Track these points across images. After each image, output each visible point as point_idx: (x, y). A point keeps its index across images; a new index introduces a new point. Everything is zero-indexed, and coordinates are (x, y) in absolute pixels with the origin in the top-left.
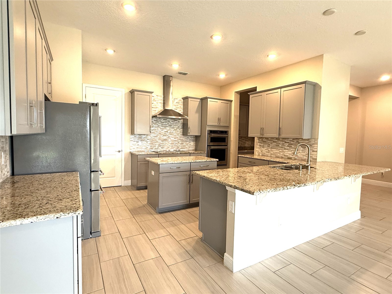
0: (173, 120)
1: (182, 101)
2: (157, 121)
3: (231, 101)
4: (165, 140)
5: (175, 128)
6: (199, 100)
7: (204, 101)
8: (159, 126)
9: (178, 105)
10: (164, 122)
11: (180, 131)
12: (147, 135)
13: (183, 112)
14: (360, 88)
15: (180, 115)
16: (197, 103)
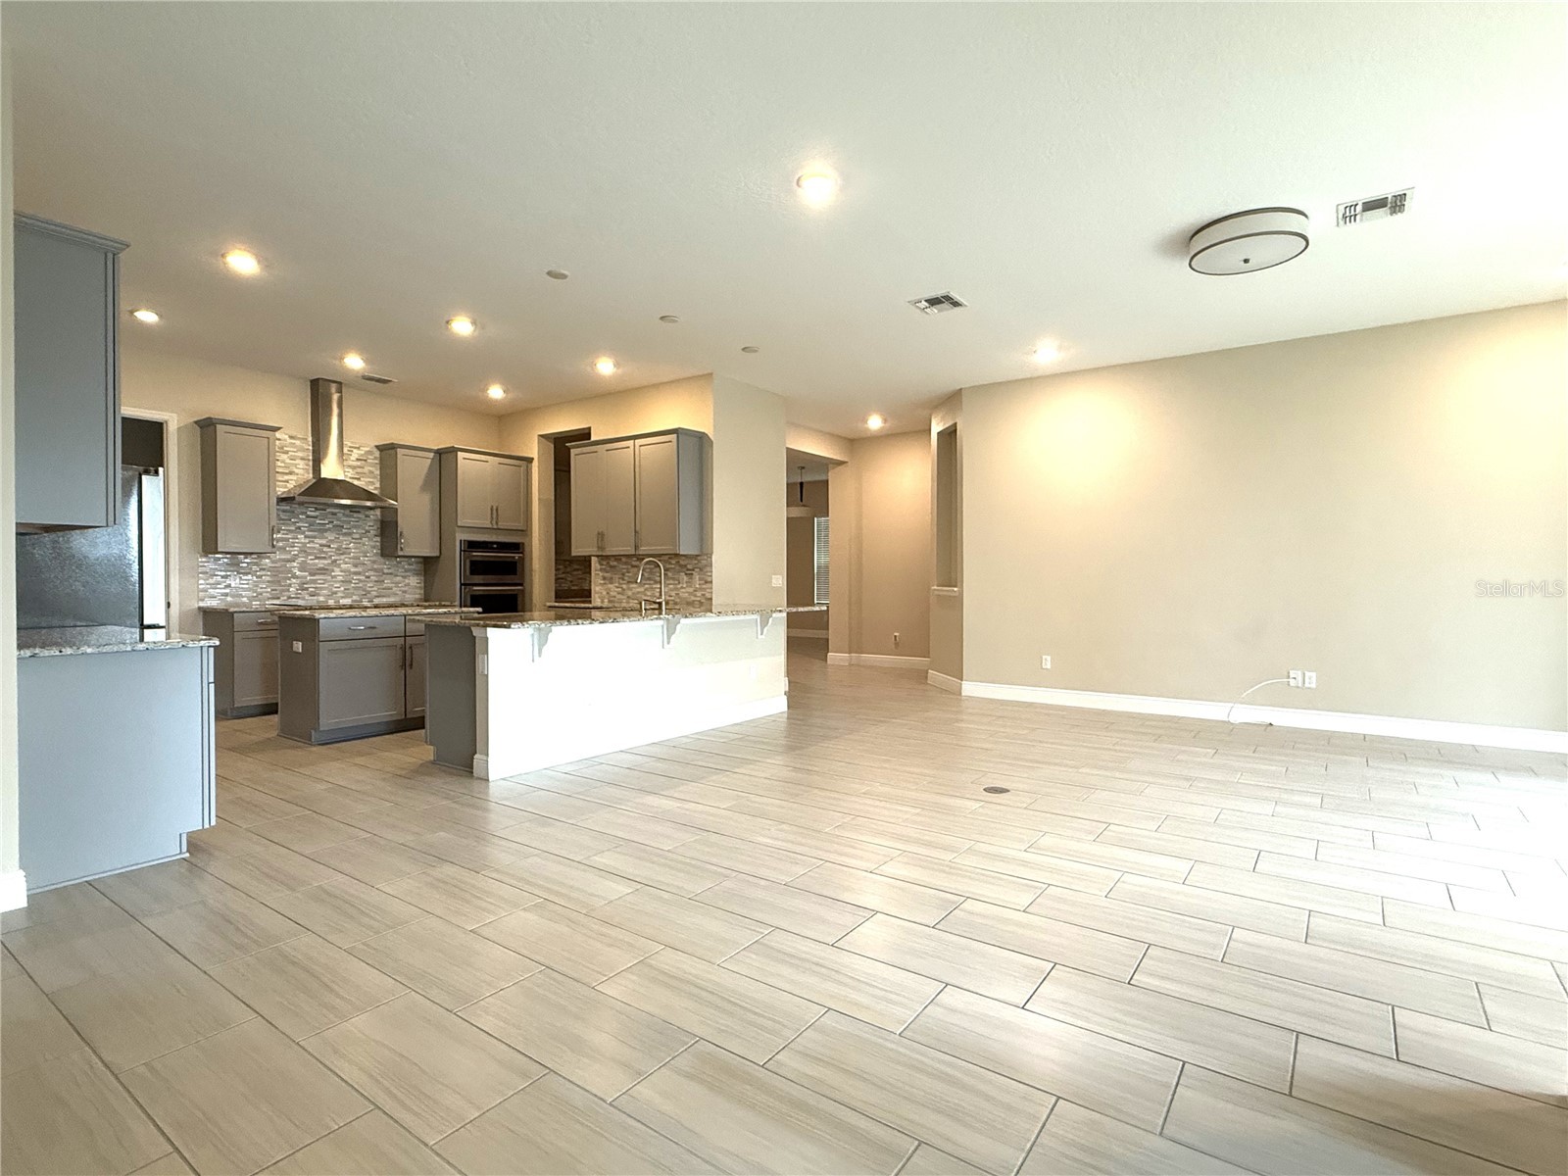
0: (347, 512)
1: (377, 454)
2: (293, 512)
3: (530, 460)
4: (323, 571)
5: (357, 536)
6: (432, 455)
7: (445, 457)
8: (299, 528)
9: (363, 468)
10: (316, 517)
11: (372, 544)
12: (260, 555)
13: (382, 488)
14: (845, 438)
15: (370, 496)
16: (426, 462)
